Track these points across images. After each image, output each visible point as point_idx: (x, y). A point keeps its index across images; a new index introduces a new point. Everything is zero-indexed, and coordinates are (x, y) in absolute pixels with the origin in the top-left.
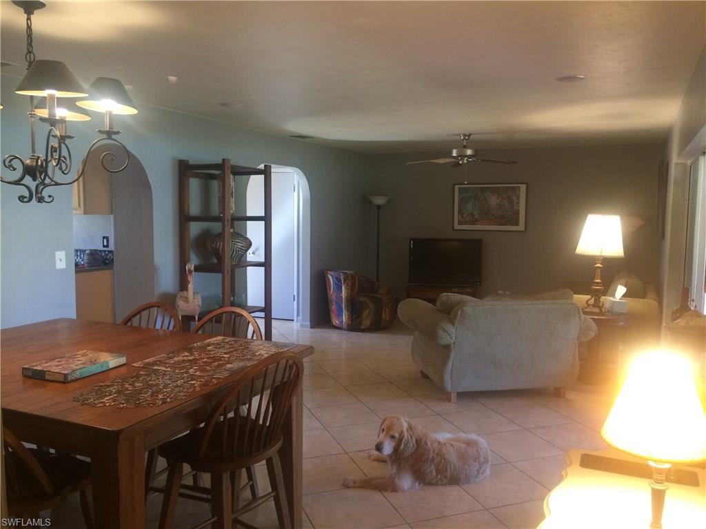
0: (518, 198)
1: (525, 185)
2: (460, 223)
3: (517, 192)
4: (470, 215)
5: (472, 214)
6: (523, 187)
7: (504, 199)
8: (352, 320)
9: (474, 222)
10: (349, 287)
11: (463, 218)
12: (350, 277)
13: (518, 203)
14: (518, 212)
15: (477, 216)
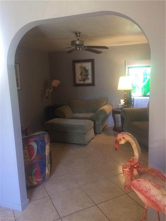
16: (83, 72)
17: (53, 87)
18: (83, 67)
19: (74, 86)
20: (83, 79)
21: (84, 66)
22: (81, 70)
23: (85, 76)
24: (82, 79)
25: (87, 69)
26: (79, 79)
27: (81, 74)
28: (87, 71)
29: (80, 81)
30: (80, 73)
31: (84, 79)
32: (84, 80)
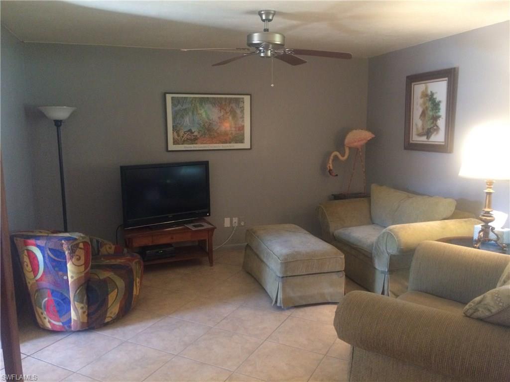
0: (242, 111)
1: (249, 97)
2: (176, 142)
3: (241, 105)
4: (187, 132)
5: (190, 131)
6: (247, 99)
7: (227, 113)
8: (88, 315)
9: (194, 140)
10: (82, 261)
11: (178, 135)
12: (81, 245)
13: (243, 117)
14: (243, 126)
15: (196, 134)
16: (427, 108)
17: (350, 148)
18: (429, 93)
19: (405, 148)
20: (425, 130)
21: (431, 92)
22: (424, 103)
23: (432, 121)
24: (423, 129)
25: (437, 100)
26: (417, 129)
27: (423, 114)
28: (436, 105)
29: (420, 135)
30: (420, 110)
31: (428, 129)
32: (428, 133)
